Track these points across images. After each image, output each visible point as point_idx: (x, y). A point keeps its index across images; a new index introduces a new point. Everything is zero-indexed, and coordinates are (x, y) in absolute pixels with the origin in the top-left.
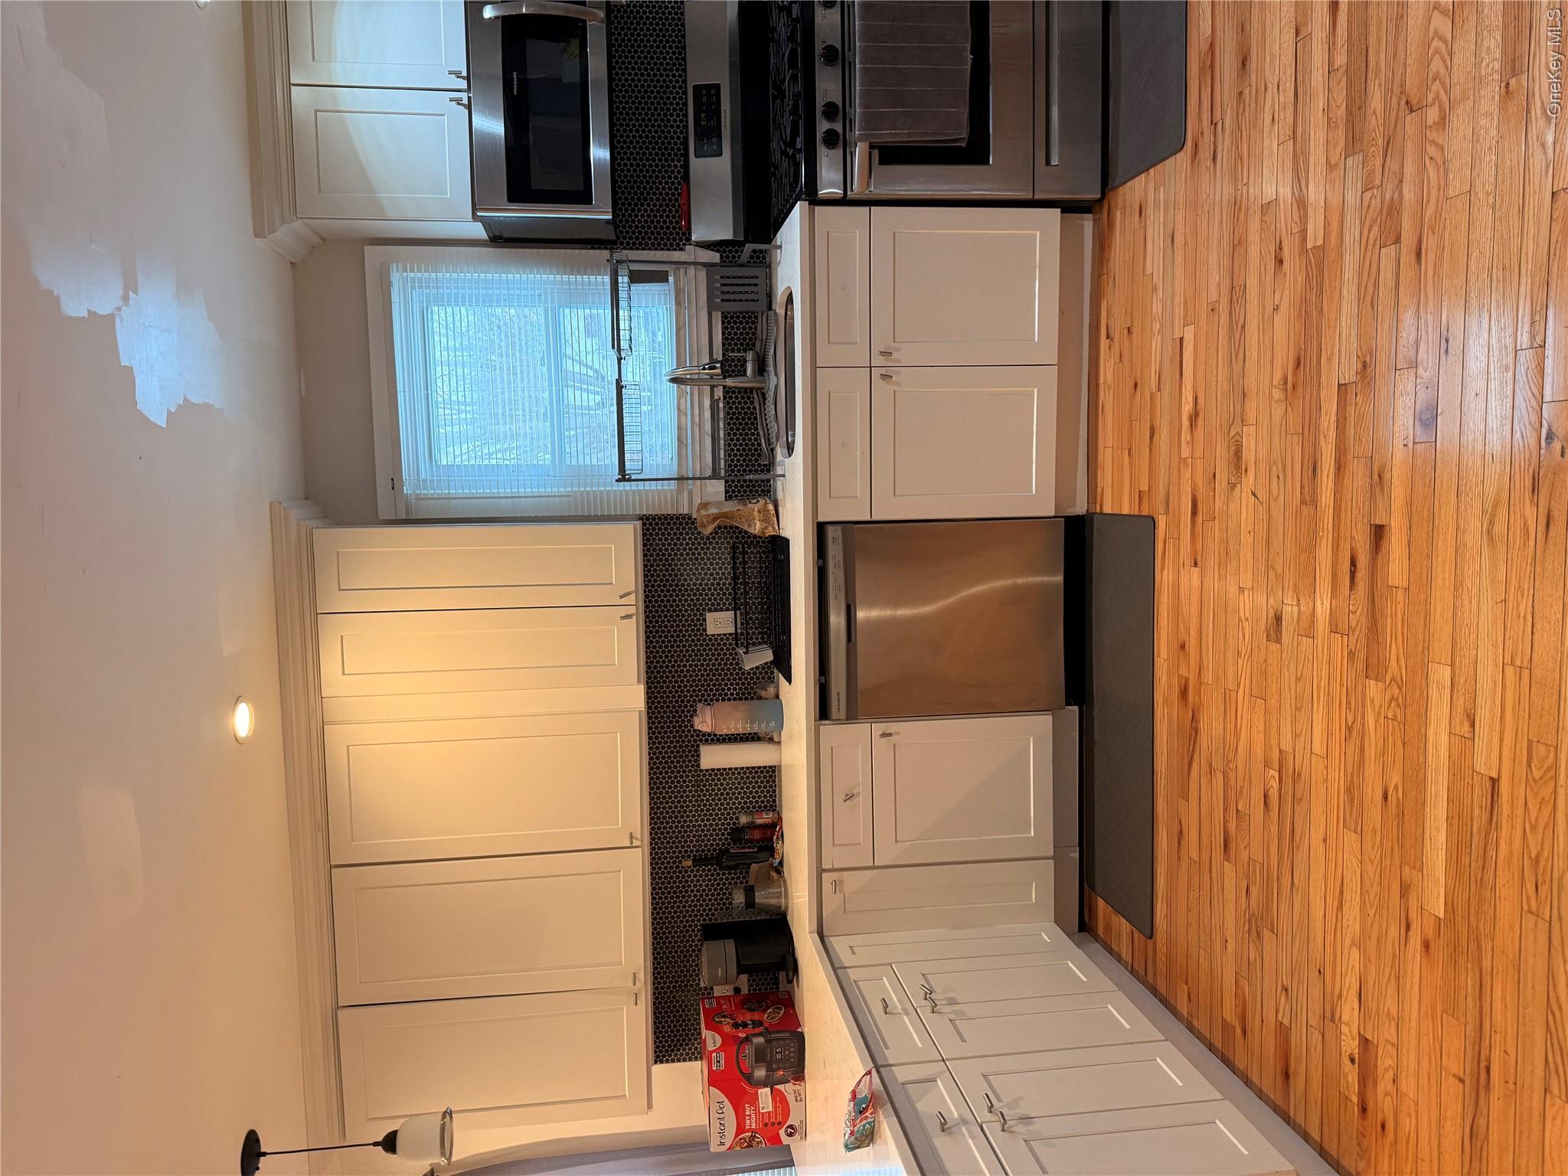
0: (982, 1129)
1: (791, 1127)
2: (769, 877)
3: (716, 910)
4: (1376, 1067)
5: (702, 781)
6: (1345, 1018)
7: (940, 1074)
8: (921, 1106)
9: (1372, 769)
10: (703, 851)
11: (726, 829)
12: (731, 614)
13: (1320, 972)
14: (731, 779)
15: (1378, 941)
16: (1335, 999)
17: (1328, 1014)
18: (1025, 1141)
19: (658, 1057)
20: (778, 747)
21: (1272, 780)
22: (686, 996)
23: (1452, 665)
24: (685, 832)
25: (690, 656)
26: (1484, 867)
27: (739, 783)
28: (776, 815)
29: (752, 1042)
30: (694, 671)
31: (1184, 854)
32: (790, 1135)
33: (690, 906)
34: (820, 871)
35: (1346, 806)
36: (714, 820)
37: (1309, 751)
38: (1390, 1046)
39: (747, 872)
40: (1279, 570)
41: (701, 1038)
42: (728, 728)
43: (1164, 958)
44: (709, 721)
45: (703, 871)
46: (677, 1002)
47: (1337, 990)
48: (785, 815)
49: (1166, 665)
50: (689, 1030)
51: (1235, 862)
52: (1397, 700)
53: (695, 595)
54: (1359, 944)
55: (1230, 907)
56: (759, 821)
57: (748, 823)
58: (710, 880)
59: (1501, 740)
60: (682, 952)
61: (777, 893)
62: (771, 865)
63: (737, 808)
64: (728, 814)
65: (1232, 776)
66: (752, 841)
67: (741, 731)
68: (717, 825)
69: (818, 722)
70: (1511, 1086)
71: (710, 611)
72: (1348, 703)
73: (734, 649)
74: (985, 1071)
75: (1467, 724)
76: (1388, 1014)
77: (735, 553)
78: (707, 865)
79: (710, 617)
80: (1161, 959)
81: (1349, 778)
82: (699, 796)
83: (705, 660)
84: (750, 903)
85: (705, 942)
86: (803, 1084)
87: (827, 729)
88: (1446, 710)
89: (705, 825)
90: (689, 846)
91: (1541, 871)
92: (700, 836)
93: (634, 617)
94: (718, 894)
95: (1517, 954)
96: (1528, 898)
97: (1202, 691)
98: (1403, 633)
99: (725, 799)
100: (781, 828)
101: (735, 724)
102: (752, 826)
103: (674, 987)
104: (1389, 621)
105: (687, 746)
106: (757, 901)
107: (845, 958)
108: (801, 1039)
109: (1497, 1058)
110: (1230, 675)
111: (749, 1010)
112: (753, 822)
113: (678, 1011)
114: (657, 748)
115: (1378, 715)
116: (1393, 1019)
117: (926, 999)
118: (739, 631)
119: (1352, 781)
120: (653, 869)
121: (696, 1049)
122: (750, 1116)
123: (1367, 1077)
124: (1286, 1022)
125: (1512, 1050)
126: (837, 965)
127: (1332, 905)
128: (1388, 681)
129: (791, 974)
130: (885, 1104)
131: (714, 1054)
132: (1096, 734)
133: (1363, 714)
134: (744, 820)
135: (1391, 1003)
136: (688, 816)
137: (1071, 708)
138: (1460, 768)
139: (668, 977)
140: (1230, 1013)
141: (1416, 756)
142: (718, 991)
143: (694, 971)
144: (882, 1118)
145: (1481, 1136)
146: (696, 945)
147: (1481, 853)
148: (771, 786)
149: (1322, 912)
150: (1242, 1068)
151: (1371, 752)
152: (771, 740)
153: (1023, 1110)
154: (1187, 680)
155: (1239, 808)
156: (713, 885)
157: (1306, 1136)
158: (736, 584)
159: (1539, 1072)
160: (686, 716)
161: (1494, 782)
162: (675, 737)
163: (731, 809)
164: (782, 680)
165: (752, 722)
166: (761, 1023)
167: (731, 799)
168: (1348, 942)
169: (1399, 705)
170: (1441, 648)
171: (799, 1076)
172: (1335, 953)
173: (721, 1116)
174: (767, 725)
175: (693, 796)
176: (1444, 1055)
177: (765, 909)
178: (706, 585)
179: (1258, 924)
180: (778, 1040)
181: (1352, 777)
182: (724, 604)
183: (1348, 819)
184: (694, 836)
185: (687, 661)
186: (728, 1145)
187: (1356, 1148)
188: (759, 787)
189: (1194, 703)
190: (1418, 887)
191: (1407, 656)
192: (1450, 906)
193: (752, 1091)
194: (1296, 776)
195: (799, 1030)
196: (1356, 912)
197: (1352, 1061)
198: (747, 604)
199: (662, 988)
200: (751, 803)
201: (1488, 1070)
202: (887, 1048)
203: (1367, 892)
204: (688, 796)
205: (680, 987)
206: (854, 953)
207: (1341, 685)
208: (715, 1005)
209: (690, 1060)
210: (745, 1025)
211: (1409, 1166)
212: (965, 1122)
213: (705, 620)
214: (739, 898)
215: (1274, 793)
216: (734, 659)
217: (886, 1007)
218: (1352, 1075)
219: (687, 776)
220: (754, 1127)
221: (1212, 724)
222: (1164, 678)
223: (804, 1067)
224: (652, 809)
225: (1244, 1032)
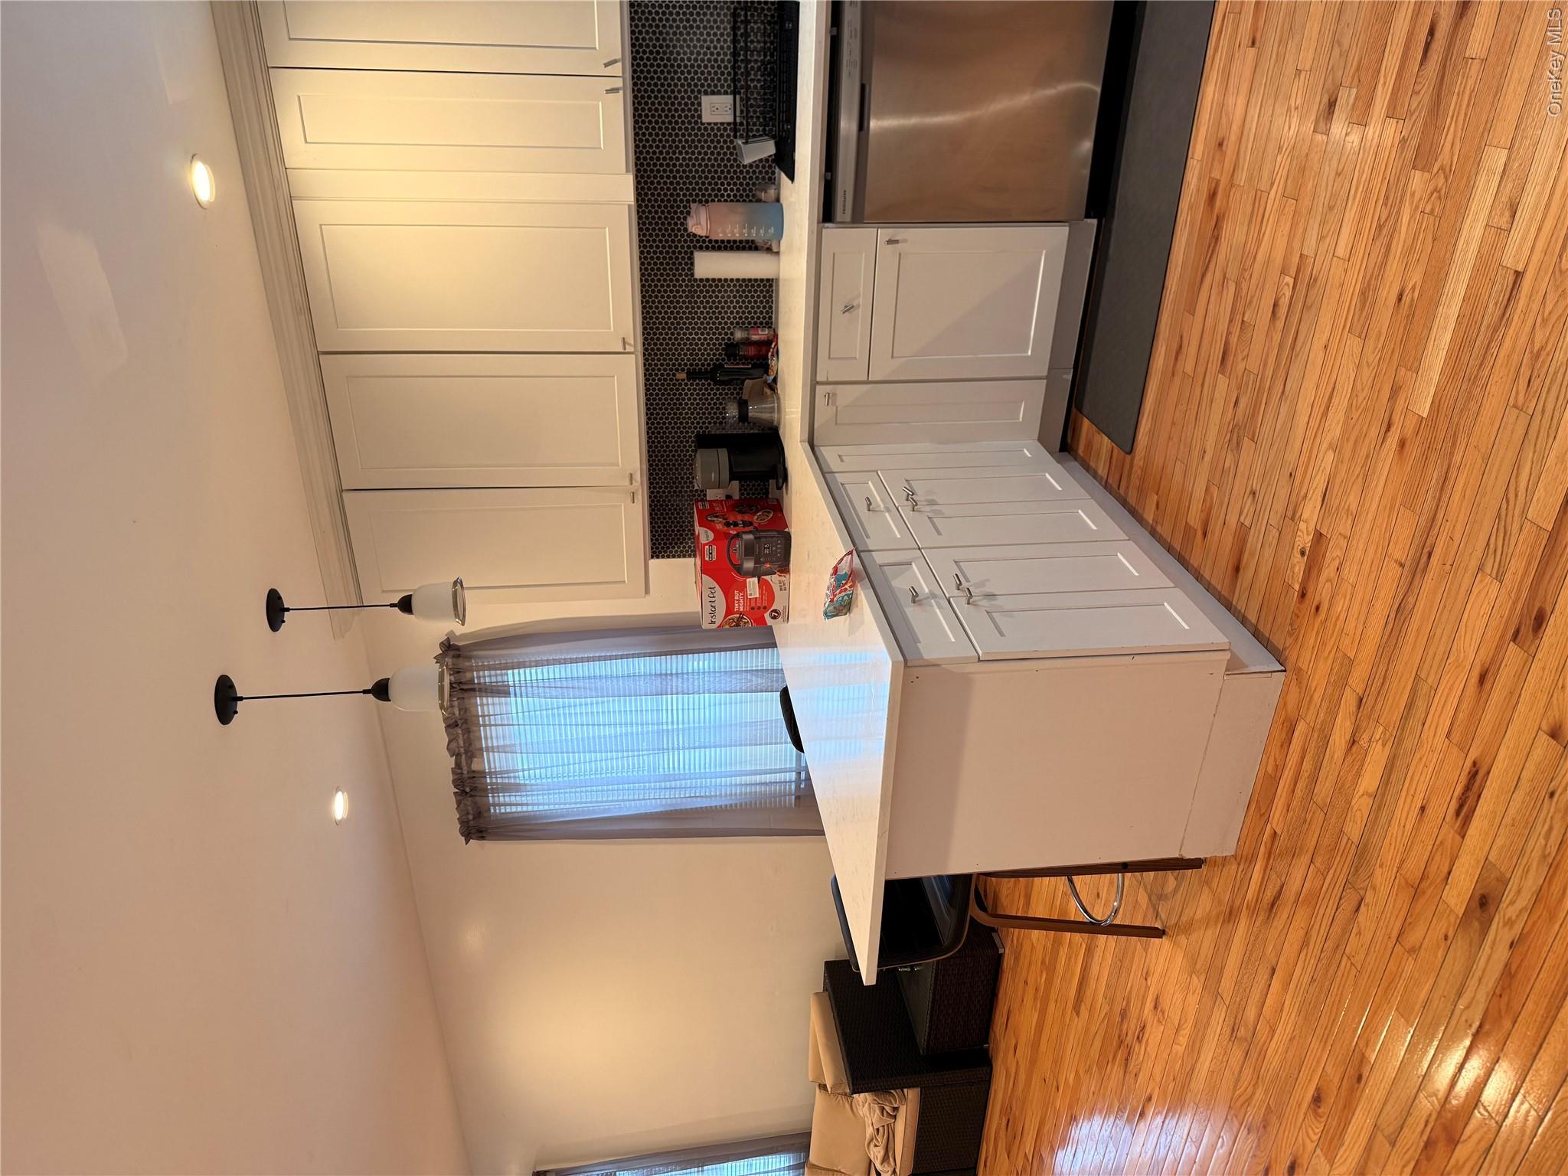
0: (949, 602)
1: (775, 611)
2: (762, 393)
3: (710, 423)
4: (1324, 557)
5: (696, 291)
6: (1304, 516)
7: (914, 559)
8: (895, 583)
9: (1394, 266)
10: (697, 365)
11: (720, 344)
12: (730, 98)
13: (1291, 474)
14: (726, 291)
15: (1356, 442)
16: (1300, 498)
17: (1289, 514)
18: (988, 612)
19: (654, 552)
20: (777, 257)
21: (1286, 287)
22: (681, 501)
23: (1510, 149)
24: (679, 344)
25: (684, 147)
26: (1481, 365)
27: (735, 297)
28: (772, 332)
29: (742, 538)
30: (687, 165)
31: (1179, 367)
32: (774, 618)
33: (684, 418)
34: (813, 384)
35: (1357, 310)
36: (708, 334)
37: (1331, 254)
38: (1342, 539)
39: (741, 389)
40: (1346, 42)
41: (693, 534)
42: (724, 232)
43: (1139, 471)
44: (703, 221)
45: (698, 385)
46: (672, 505)
47: (1304, 491)
48: (781, 333)
49: (1198, 167)
50: (684, 531)
51: (1230, 375)
52: (1439, 191)
53: (689, 72)
54: (1335, 447)
55: (1216, 417)
56: (755, 338)
57: (742, 339)
58: (703, 394)
59: (1540, 229)
60: (676, 460)
61: (771, 408)
62: (765, 382)
63: (732, 323)
64: (723, 328)
65: (1244, 285)
66: (746, 357)
67: (737, 237)
68: (711, 339)
69: (822, 225)
70: (1448, 567)
71: (706, 93)
72: (1387, 198)
73: (732, 142)
74: (957, 559)
75: (1507, 214)
76: (1348, 510)
77: (735, 22)
78: (700, 380)
79: (707, 101)
80: (1137, 471)
81: (1367, 278)
82: (693, 308)
83: (699, 153)
84: (743, 417)
85: (699, 451)
86: (787, 576)
87: (831, 232)
88: (1489, 200)
89: (699, 339)
90: (683, 360)
91: (1538, 365)
92: (694, 349)
93: (621, 92)
94: (712, 409)
95: (1490, 447)
96: (1517, 393)
97: (1232, 194)
98: (1466, 115)
99: (720, 313)
100: (777, 344)
101: (732, 228)
102: (747, 342)
103: (669, 492)
104: (1455, 97)
105: (680, 252)
106: (750, 414)
107: (833, 463)
108: (787, 538)
109: (1442, 544)
110: (1265, 175)
111: (740, 512)
112: (748, 339)
113: (673, 514)
114: (649, 253)
115: (1415, 210)
116: (1352, 514)
117: (907, 500)
118: (738, 120)
119: (1369, 284)
120: (647, 380)
121: (690, 547)
122: (738, 600)
123: (1313, 565)
124: (1247, 523)
125: (1457, 537)
126: (825, 470)
127: (1318, 411)
128: (1435, 170)
129: (781, 481)
130: (863, 579)
131: (707, 547)
132: (1111, 251)
133: (1399, 208)
134: (739, 335)
135: (1353, 501)
136: (682, 329)
137: (1089, 221)
138: (1485, 263)
139: (663, 483)
140: (1195, 519)
141: (1443, 252)
142: (712, 494)
143: (688, 478)
144: (859, 588)
145: (1406, 612)
146: (690, 456)
147: (1483, 351)
148: (767, 302)
149: (1306, 419)
150: (1196, 566)
151: (1397, 249)
152: (769, 250)
153: (988, 589)
154: (1218, 182)
155: (1245, 319)
156: (707, 399)
157: (1243, 620)
158: (736, 61)
159: (1479, 554)
160: (679, 218)
161: (1518, 275)
162: (667, 241)
163: (726, 323)
164: (784, 178)
165: (750, 228)
166: (751, 524)
167: (726, 313)
168: (1325, 446)
169: (1440, 198)
170: (1503, 130)
171: (784, 568)
172: (1309, 458)
173: (713, 599)
174: (766, 232)
175: (687, 308)
176: (1391, 544)
177: (757, 423)
178: (702, 60)
179: (1238, 434)
180: (766, 537)
181: (1370, 280)
182: (722, 86)
183: (1356, 320)
184: (688, 349)
185: (680, 153)
186: (717, 624)
187: (1288, 628)
188: (755, 302)
189: (1220, 209)
190: (1409, 389)
191: (1463, 141)
192: (1436, 405)
193: (740, 579)
194: (1313, 281)
195: (786, 530)
196: (1341, 415)
197: (1303, 553)
198: (748, 87)
199: (658, 492)
200: (747, 318)
201: (1430, 555)
202: (868, 537)
203: (1357, 396)
204: (681, 308)
205: (675, 492)
206: (842, 461)
207: (1384, 178)
208: (708, 506)
209: (684, 556)
210: (736, 524)
211: (1333, 639)
212: (933, 596)
213: (700, 104)
214: (732, 411)
215: (1284, 302)
216: (731, 154)
217: (869, 504)
218: (1299, 565)
219: (681, 286)
220: (741, 609)
221: (1234, 233)
222: (1195, 181)
223: (789, 561)
224: (644, 318)
225: (1205, 534)
